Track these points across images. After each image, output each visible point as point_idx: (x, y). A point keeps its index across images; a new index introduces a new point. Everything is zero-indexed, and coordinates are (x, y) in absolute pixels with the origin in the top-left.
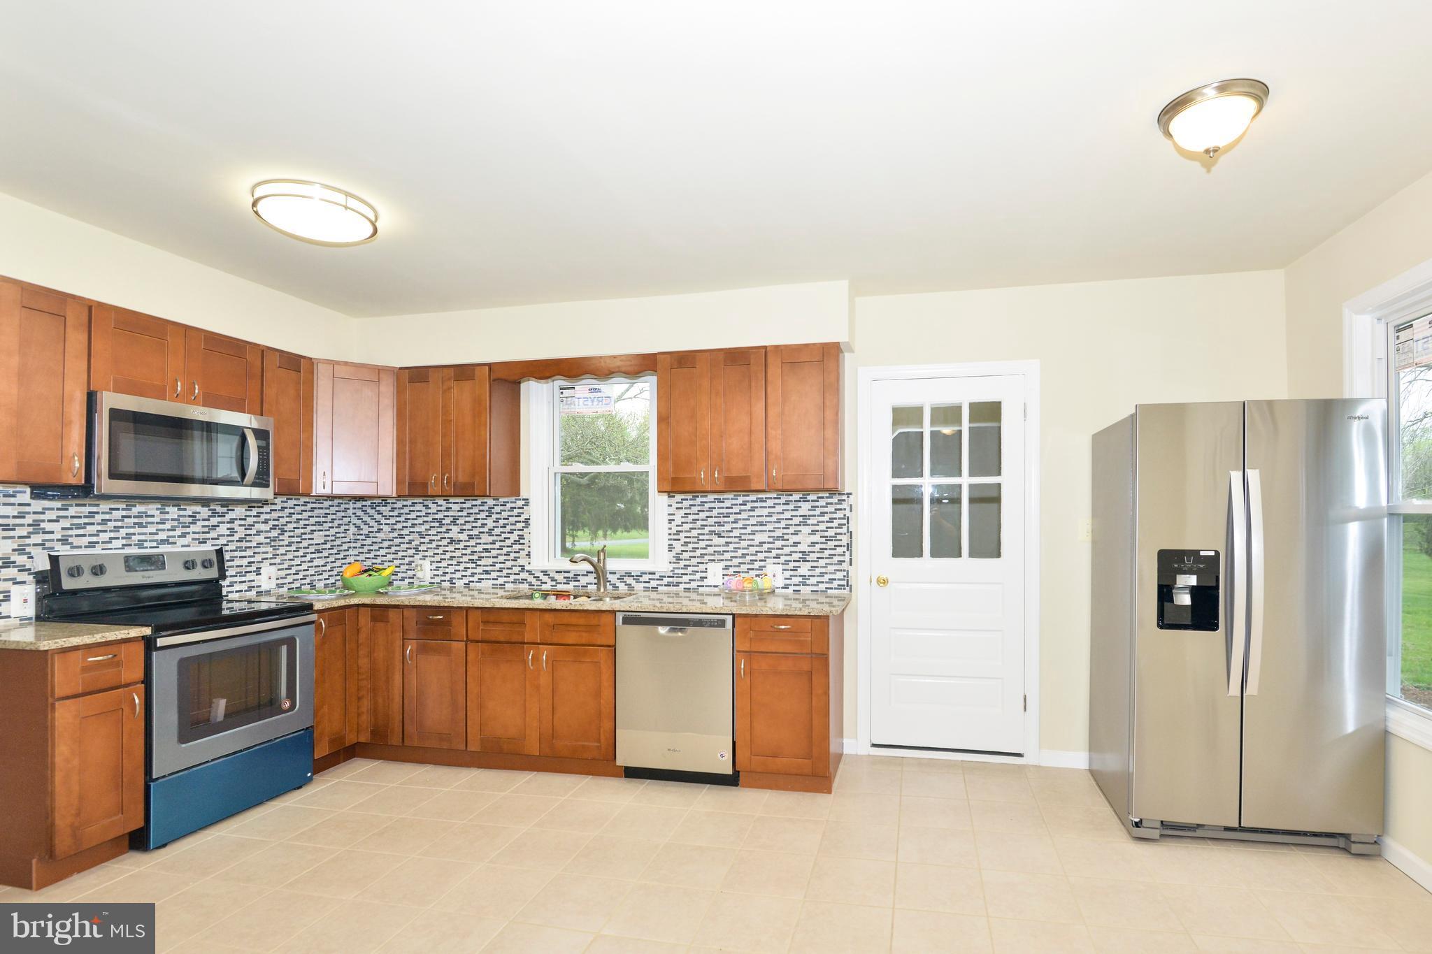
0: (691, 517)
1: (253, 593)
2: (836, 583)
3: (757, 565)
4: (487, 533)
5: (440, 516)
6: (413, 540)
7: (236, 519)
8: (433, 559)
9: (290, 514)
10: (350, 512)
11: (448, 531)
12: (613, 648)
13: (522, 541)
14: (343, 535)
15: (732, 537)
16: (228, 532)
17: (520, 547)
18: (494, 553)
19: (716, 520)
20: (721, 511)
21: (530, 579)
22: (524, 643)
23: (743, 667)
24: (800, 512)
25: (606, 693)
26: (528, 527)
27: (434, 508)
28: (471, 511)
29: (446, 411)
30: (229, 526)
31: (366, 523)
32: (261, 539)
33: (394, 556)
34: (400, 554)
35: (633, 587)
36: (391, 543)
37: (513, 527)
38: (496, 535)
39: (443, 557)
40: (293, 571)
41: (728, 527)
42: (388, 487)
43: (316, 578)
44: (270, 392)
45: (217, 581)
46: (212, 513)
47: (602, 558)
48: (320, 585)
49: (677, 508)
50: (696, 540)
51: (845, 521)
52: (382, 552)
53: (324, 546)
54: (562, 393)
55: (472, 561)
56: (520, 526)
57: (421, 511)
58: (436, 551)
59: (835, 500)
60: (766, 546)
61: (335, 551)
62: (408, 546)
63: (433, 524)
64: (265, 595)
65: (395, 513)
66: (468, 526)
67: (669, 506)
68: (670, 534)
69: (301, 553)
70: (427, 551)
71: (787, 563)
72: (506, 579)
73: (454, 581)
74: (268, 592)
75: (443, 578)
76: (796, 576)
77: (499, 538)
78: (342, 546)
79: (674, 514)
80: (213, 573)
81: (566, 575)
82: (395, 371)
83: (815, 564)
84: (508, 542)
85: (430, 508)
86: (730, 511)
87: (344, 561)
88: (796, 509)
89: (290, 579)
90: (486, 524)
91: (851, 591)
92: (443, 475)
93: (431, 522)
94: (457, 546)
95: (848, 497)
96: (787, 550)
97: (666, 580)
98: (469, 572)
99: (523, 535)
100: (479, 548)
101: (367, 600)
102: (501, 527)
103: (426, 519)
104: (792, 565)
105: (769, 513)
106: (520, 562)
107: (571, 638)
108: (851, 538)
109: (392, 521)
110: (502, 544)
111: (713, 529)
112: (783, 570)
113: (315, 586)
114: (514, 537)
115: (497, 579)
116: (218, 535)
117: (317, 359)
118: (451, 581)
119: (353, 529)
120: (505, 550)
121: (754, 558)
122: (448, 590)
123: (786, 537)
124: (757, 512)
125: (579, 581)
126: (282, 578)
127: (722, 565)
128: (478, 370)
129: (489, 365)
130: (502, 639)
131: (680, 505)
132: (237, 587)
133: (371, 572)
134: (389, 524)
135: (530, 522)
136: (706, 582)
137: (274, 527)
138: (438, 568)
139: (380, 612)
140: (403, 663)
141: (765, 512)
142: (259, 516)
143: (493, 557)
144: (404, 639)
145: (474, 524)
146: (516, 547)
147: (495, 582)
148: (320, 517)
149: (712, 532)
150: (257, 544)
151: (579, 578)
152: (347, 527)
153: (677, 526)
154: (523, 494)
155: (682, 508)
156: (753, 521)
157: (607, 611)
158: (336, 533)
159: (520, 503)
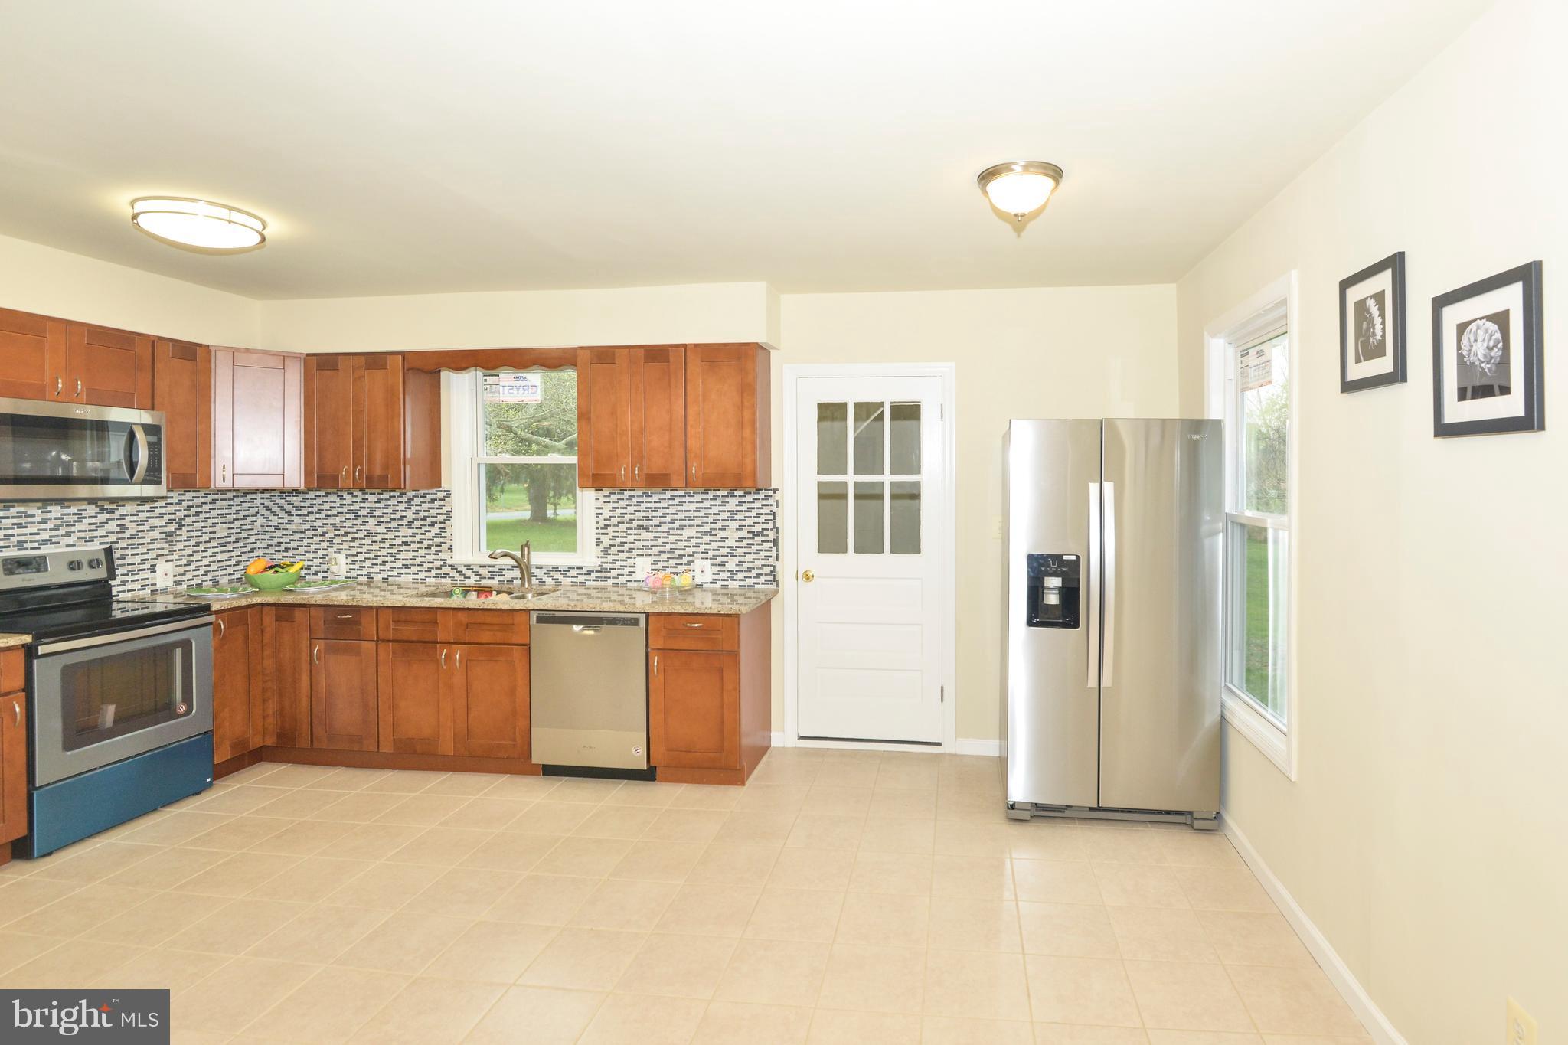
0: (619, 511)
1: (148, 591)
2: (763, 579)
3: (685, 560)
4: (406, 525)
5: (356, 507)
6: (327, 533)
7: (127, 515)
8: (348, 552)
9: (188, 507)
10: (258, 502)
11: (365, 523)
12: (527, 647)
13: (443, 534)
14: (250, 527)
15: (660, 532)
16: (118, 529)
17: (442, 540)
18: (414, 546)
19: (645, 514)
20: (649, 505)
21: (453, 573)
22: (438, 643)
23: (656, 664)
24: (728, 507)
25: (521, 691)
26: (449, 520)
27: (348, 498)
28: (389, 502)
29: (357, 401)
30: (119, 522)
31: (275, 514)
32: (156, 534)
33: (306, 549)
34: (313, 547)
35: (561, 582)
36: (303, 535)
37: (434, 520)
38: (416, 528)
39: (359, 550)
40: (193, 567)
41: (656, 522)
42: (295, 478)
43: (220, 573)
44: (162, 385)
45: (106, 581)
46: (100, 510)
47: (526, 552)
48: (224, 581)
49: (605, 502)
50: (624, 534)
51: (771, 517)
52: (294, 545)
53: (228, 540)
54: (486, 380)
55: (391, 555)
56: (441, 518)
57: (335, 502)
58: (352, 544)
59: (761, 495)
60: (694, 541)
61: (241, 544)
62: (321, 538)
63: (348, 516)
64: (161, 593)
65: (308, 504)
66: (386, 519)
67: (596, 499)
68: (598, 528)
69: (201, 548)
70: (342, 544)
71: (714, 557)
72: (427, 574)
73: (372, 576)
74: (164, 591)
75: (359, 572)
76: (724, 571)
77: (419, 531)
78: (248, 538)
79: (602, 508)
80: (101, 573)
81: (491, 569)
82: (302, 357)
83: (742, 559)
84: (429, 535)
85: (345, 499)
86: (658, 505)
87: (251, 555)
88: (724, 504)
89: (189, 576)
90: (405, 517)
91: (777, 586)
92: (355, 467)
93: (346, 513)
94: (374, 539)
95: (775, 493)
96: (715, 545)
97: (594, 575)
98: (387, 567)
99: (444, 528)
100: (398, 541)
101: (270, 599)
102: (421, 519)
103: (340, 510)
104: (719, 560)
105: (697, 508)
106: (442, 556)
107: (486, 637)
108: (777, 533)
109: (304, 512)
110: (423, 537)
111: (641, 523)
112: (711, 565)
113: (218, 582)
114: (435, 530)
115: (418, 574)
116: (107, 533)
117: (214, 346)
118: (368, 575)
119: (260, 521)
120: (426, 543)
121: (682, 553)
122: (365, 584)
123: (714, 532)
124: (685, 507)
125: (504, 575)
126: (179, 575)
127: (651, 559)
128: (390, 358)
129: (403, 354)
130: (414, 639)
131: (607, 499)
132: (129, 586)
133: (277, 569)
134: (300, 515)
135: (452, 514)
136: (635, 577)
137: (170, 522)
138: (354, 562)
139: (284, 611)
140: (311, 664)
141: (693, 506)
142: (154, 511)
143: (413, 551)
144: (311, 639)
145: (393, 517)
146: (438, 540)
147: (416, 576)
148: (223, 509)
149: (640, 527)
150: (151, 540)
151: (504, 572)
152: (254, 518)
153: (605, 520)
154: (445, 485)
155: (609, 502)
156: (681, 516)
157: (521, 610)
158: (241, 525)
159: (441, 495)
